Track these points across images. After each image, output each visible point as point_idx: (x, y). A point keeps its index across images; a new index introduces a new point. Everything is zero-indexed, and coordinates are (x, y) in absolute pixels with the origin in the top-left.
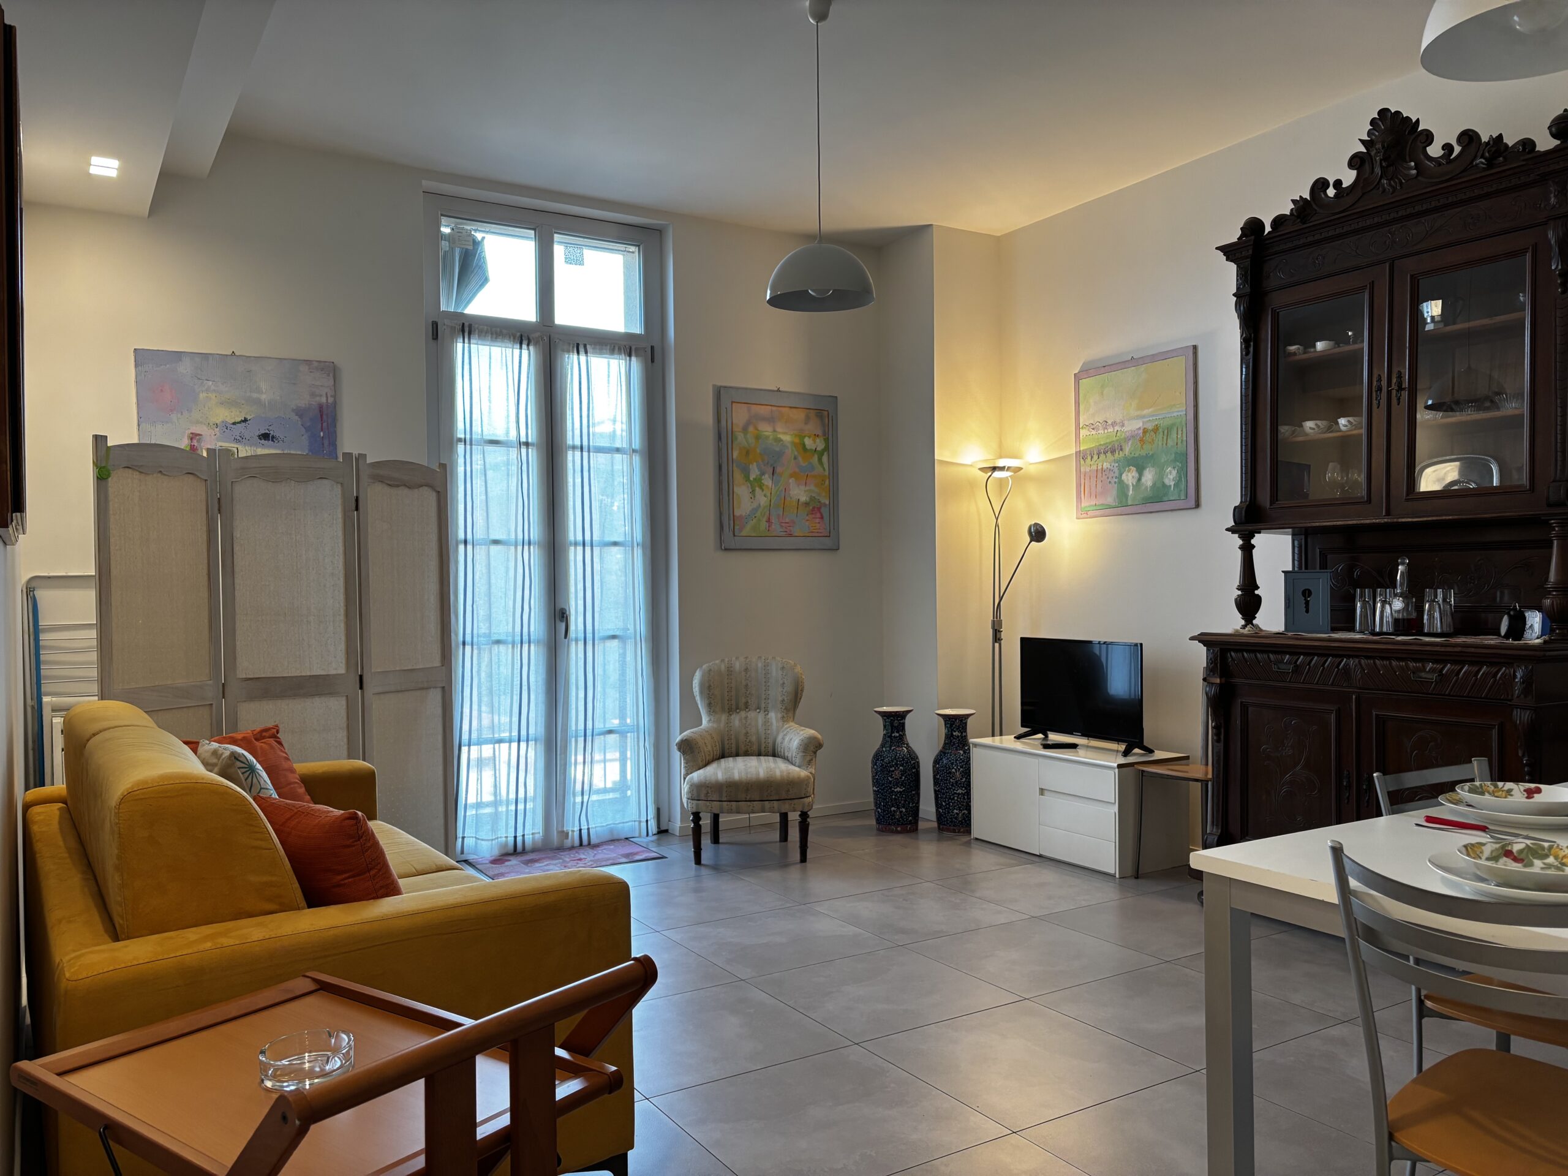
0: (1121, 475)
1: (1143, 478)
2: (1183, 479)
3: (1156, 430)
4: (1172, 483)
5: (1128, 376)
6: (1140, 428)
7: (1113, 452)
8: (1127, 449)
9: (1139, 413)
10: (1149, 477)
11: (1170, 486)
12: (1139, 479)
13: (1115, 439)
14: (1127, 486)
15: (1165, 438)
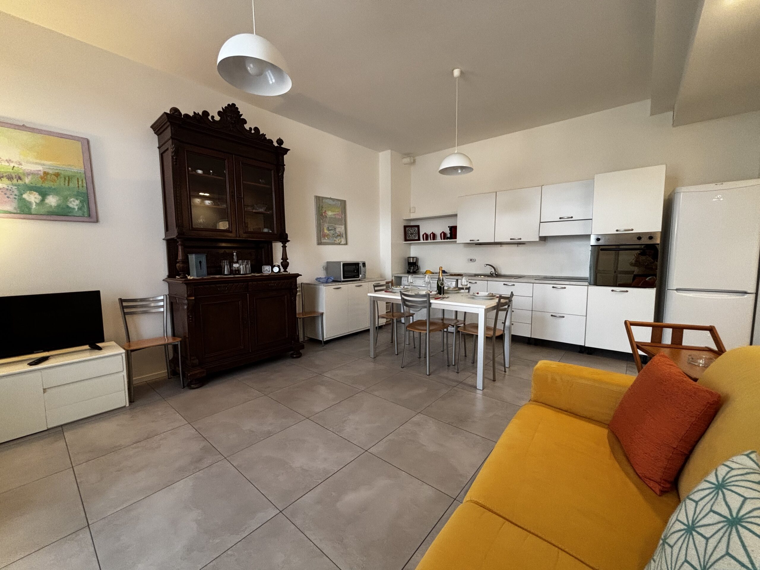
0: (22, 195)
1: (46, 200)
2: (85, 206)
3: (57, 175)
4: (76, 208)
5: (24, 136)
6: (40, 171)
7: (10, 178)
8: (27, 180)
9: (38, 161)
10: (52, 201)
11: (74, 209)
12: (43, 200)
13: (11, 170)
14: (30, 203)
15: (67, 182)
